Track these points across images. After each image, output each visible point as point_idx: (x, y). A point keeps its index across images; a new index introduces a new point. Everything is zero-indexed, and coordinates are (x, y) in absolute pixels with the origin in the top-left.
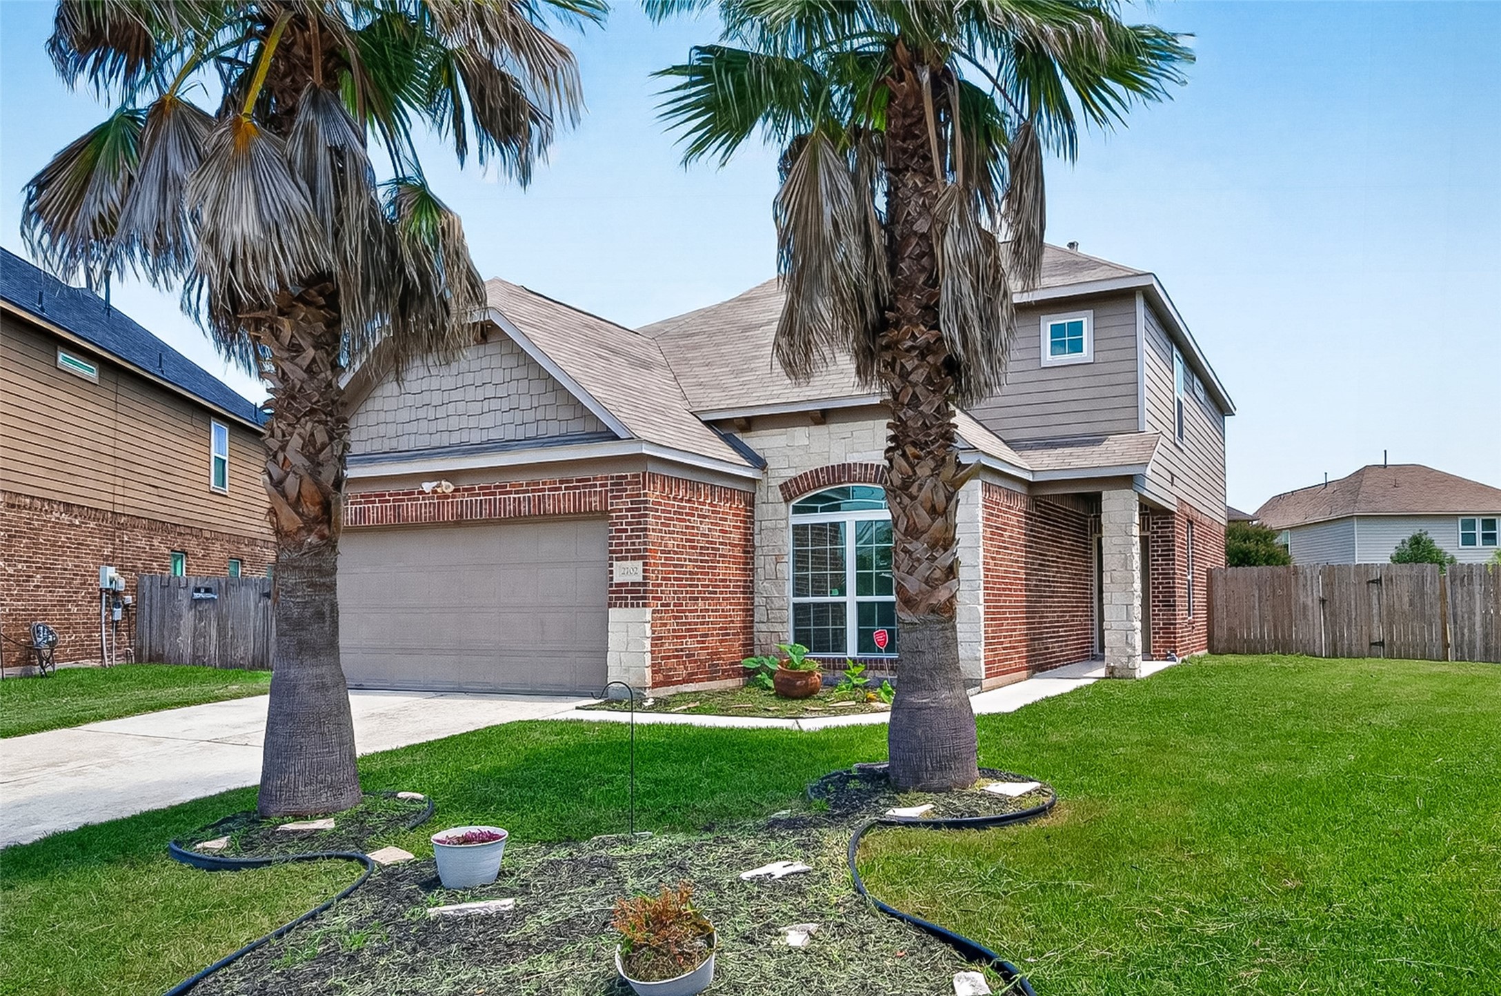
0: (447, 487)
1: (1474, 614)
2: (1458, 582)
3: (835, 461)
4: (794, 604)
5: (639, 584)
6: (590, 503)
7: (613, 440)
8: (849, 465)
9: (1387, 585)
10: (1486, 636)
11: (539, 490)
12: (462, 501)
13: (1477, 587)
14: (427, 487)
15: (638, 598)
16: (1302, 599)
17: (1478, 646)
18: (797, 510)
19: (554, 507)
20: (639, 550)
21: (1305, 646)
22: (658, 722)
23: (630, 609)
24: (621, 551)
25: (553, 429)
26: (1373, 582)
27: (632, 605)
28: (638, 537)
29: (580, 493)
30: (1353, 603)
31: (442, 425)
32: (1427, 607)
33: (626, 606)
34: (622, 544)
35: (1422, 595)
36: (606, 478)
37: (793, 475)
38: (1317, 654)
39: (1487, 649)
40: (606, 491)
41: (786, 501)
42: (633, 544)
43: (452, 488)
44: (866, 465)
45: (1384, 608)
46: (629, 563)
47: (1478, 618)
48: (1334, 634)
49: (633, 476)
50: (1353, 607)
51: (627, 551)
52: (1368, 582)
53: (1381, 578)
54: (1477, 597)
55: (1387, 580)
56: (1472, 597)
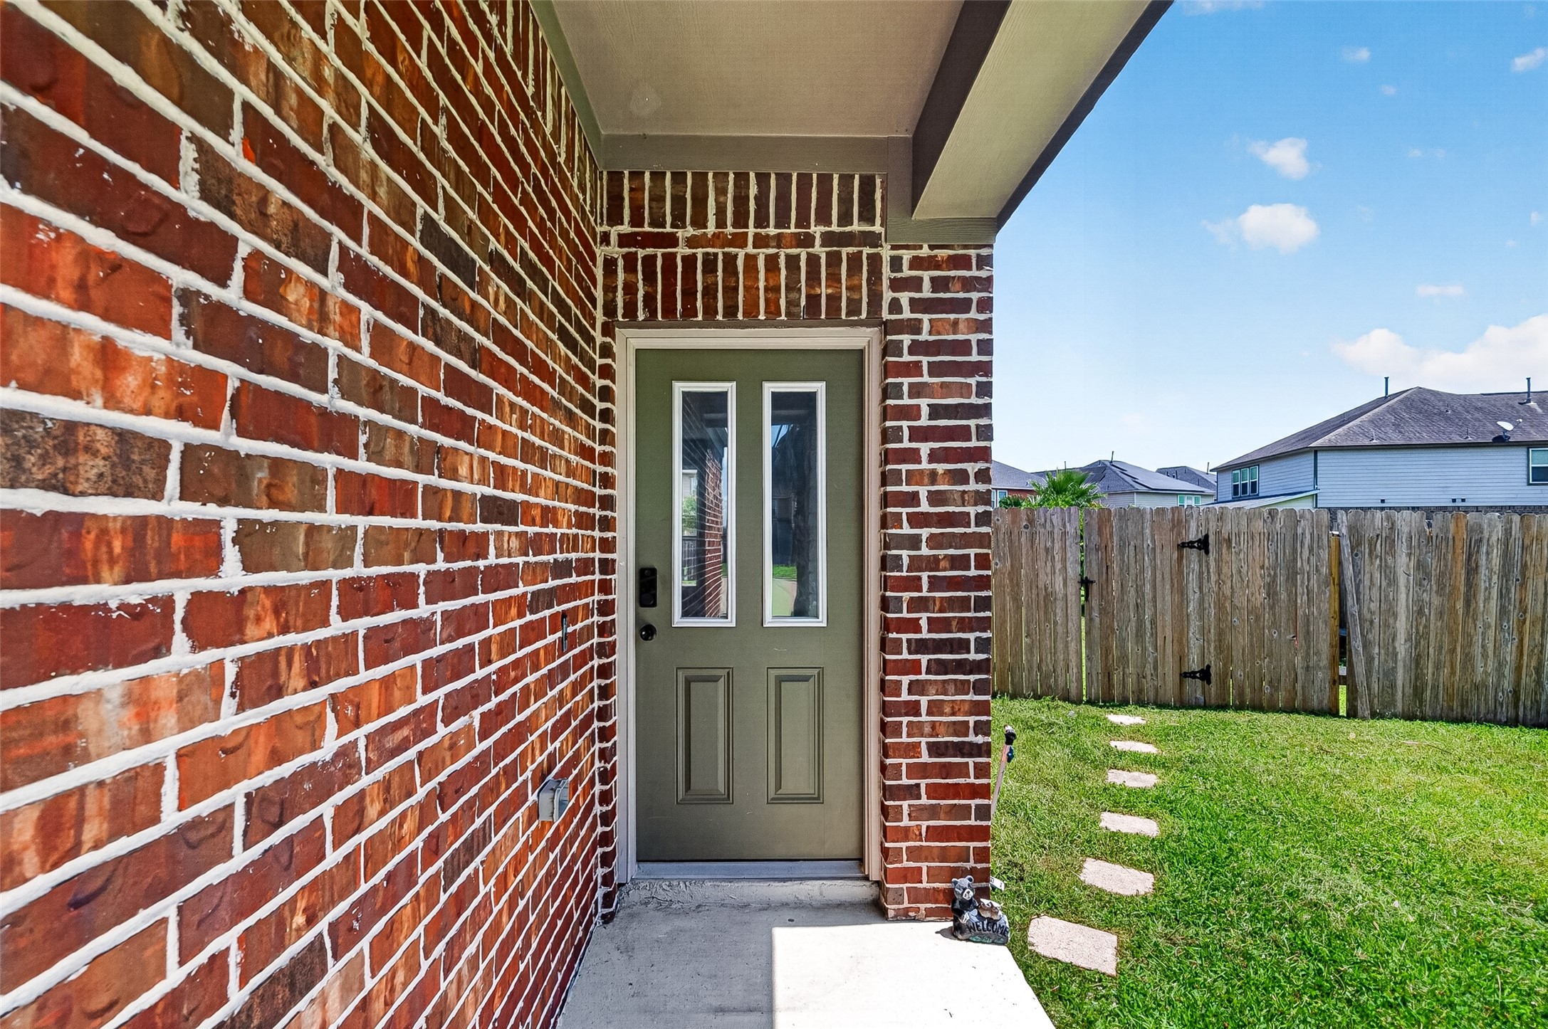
1: (1396, 614)
2: (1365, 549)
9: (1219, 552)
10: (1417, 661)
13: (1402, 560)
16: (1043, 579)
17: (1399, 683)
21: (1047, 677)
26: (1190, 545)
30: (1148, 587)
32: (1302, 600)
35: (1291, 574)
38: (1073, 692)
39: (1418, 692)
45: (1211, 601)
47: (1402, 625)
48: (1107, 651)
50: (1148, 596)
52: (1182, 546)
53: (1207, 537)
54: (1402, 581)
55: (1219, 543)
56: (1393, 582)
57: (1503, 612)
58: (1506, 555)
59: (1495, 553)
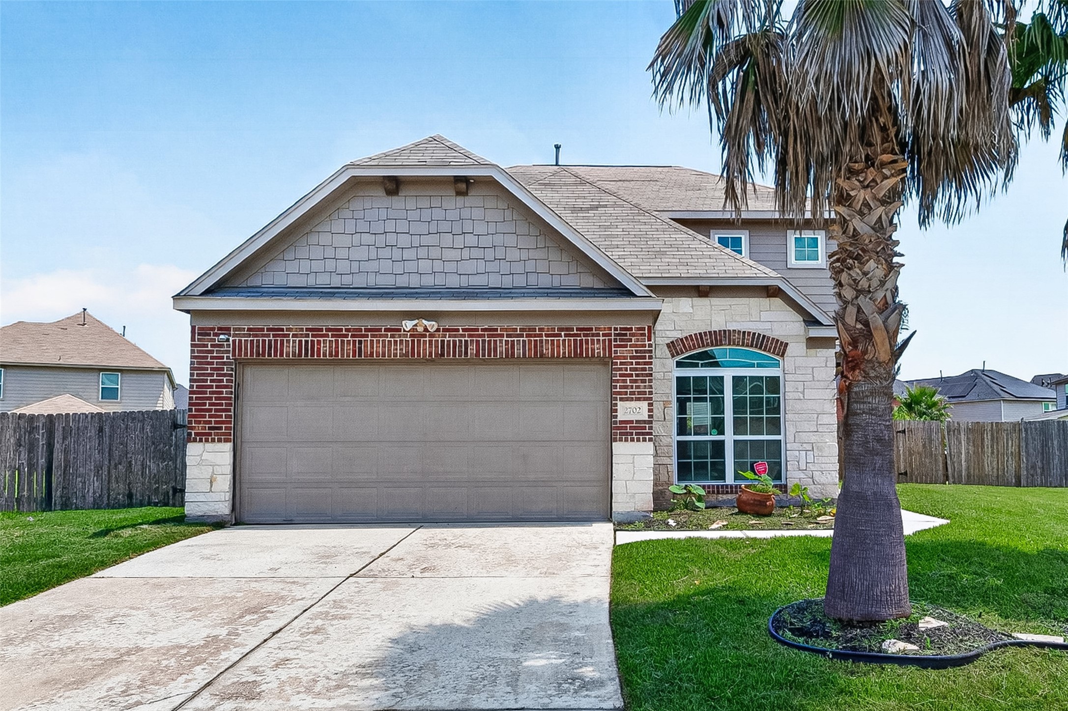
0: (432, 325)
1: (961, 453)
2: (952, 433)
3: (715, 328)
4: (678, 441)
5: (644, 422)
6: (593, 350)
7: (628, 296)
8: (729, 331)
9: (909, 434)
10: (968, 468)
11: (535, 336)
12: (443, 341)
13: (963, 436)
14: (408, 325)
15: (643, 434)
17: (963, 474)
18: (679, 364)
19: (553, 350)
20: (645, 393)
22: (665, 538)
23: (635, 444)
24: (626, 393)
25: (545, 281)
26: (901, 432)
27: (638, 440)
28: (644, 381)
29: (581, 341)
31: (411, 266)
32: (933, 449)
33: (632, 440)
34: (626, 387)
35: (931, 440)
36: (610, 329)
37: (680, 336)
39: (969, 476)
40: (610, 341)
41: (673, 356)
42: (638, 387)
43: (436, 327)
44: (744, 332)
45: (907, 450)
46: (633, 404)
47: (963, 457)
49: (639, 329)
51: (632, 393)
52: (898, 432)
53: (905, 429)
54: (963, 442)
55: (908, 431)
56: (960, 443)
57: (992, 453)
58: (992, 435)
59: (989, 434)
